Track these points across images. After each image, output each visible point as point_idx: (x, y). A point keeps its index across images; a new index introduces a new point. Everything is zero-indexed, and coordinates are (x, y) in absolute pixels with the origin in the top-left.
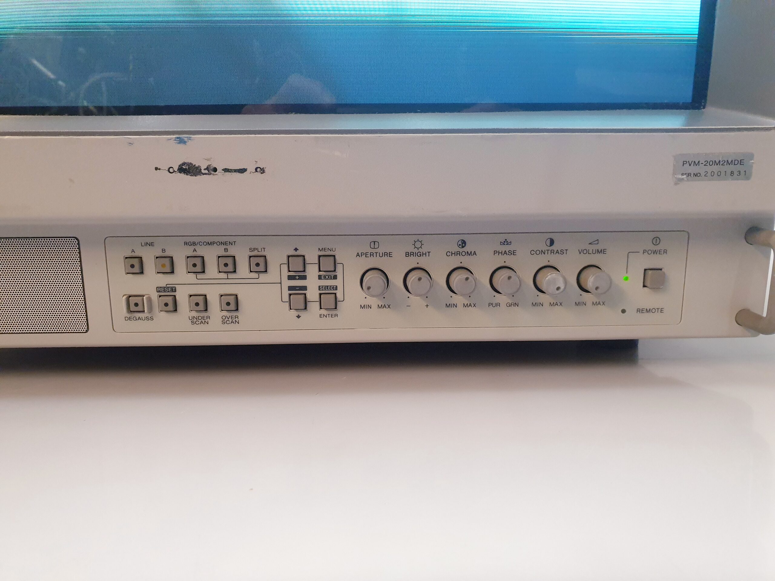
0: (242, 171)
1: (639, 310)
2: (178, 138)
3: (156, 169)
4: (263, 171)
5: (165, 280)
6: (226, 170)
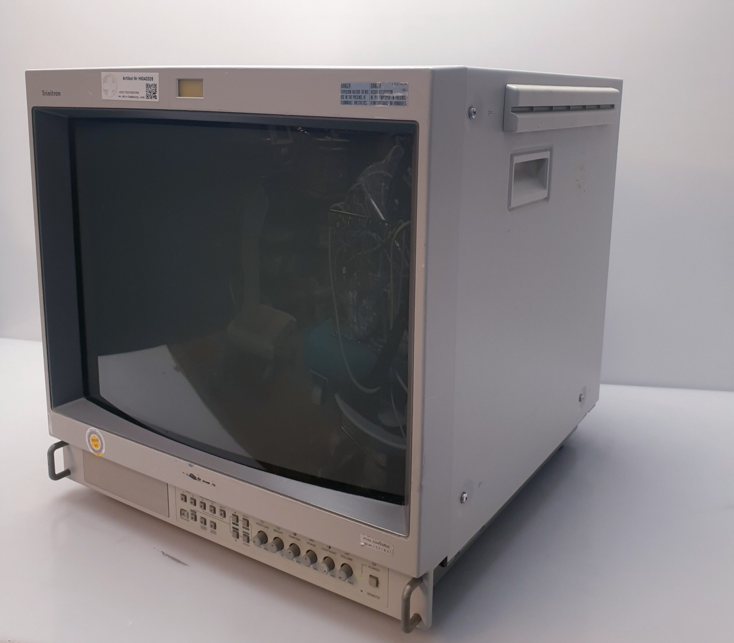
0: (209, 483)
1: (368, 593)
2: (190, 464)
3: (183, 473)
4: (215, 486)
5: (193, 508)
6: (204, 481)
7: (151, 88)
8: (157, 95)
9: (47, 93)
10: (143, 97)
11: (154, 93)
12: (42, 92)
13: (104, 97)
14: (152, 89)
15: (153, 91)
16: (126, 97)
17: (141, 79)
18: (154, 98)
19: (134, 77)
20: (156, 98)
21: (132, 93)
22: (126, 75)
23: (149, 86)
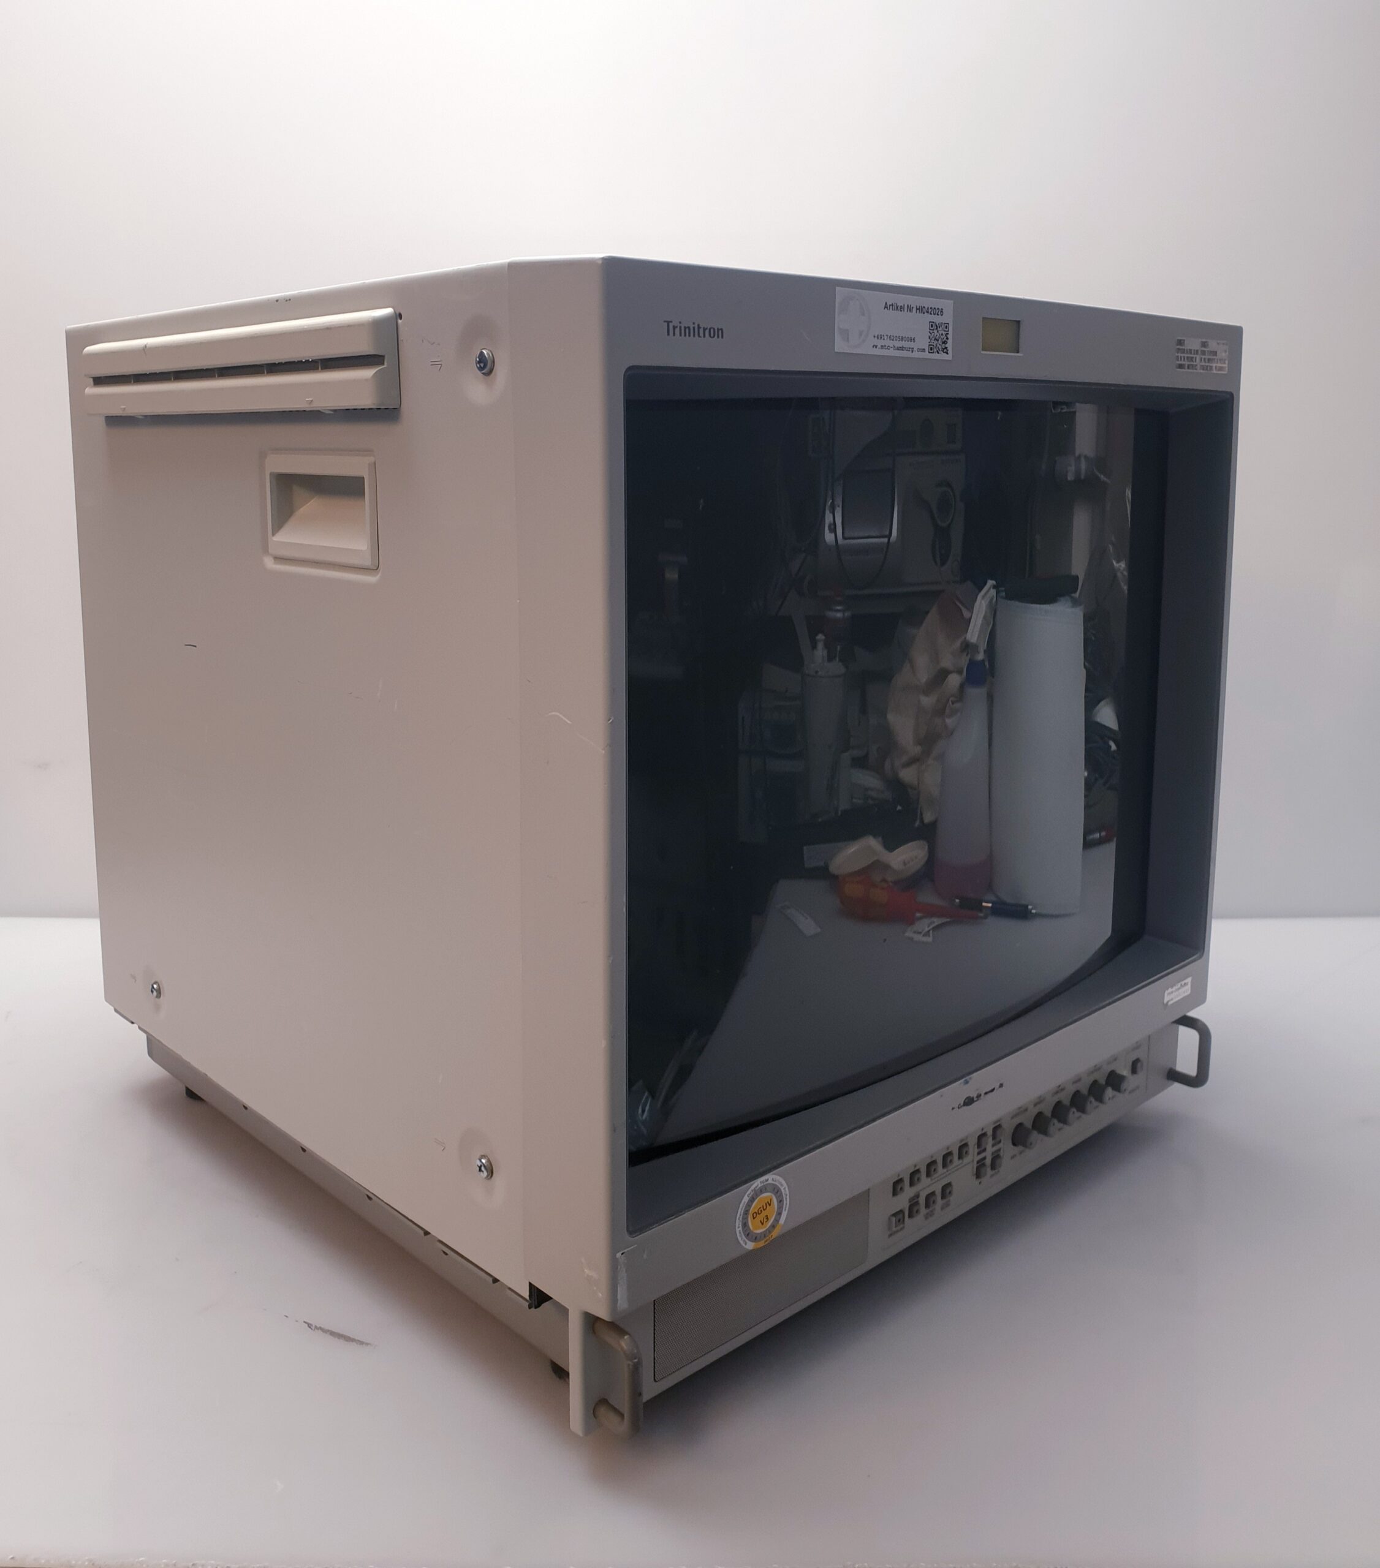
0: (992, 1090)
1: (1130, 1092)
5: (914, 1190)
7: (938, 332)
8: (949, 345)
9: (680, 327)
10: (923, 350)
11: (944, 342)
12: (666, 324)
13: (840, 346)
14: (940, 332)
15: (942, 337)
16: (888, 348)
17: (921, 310)
18: (943, 351)
19: (908, 306)
20: (947, 353)
21: (902, 339)
22: (891, 298)
23: (935, 328)
